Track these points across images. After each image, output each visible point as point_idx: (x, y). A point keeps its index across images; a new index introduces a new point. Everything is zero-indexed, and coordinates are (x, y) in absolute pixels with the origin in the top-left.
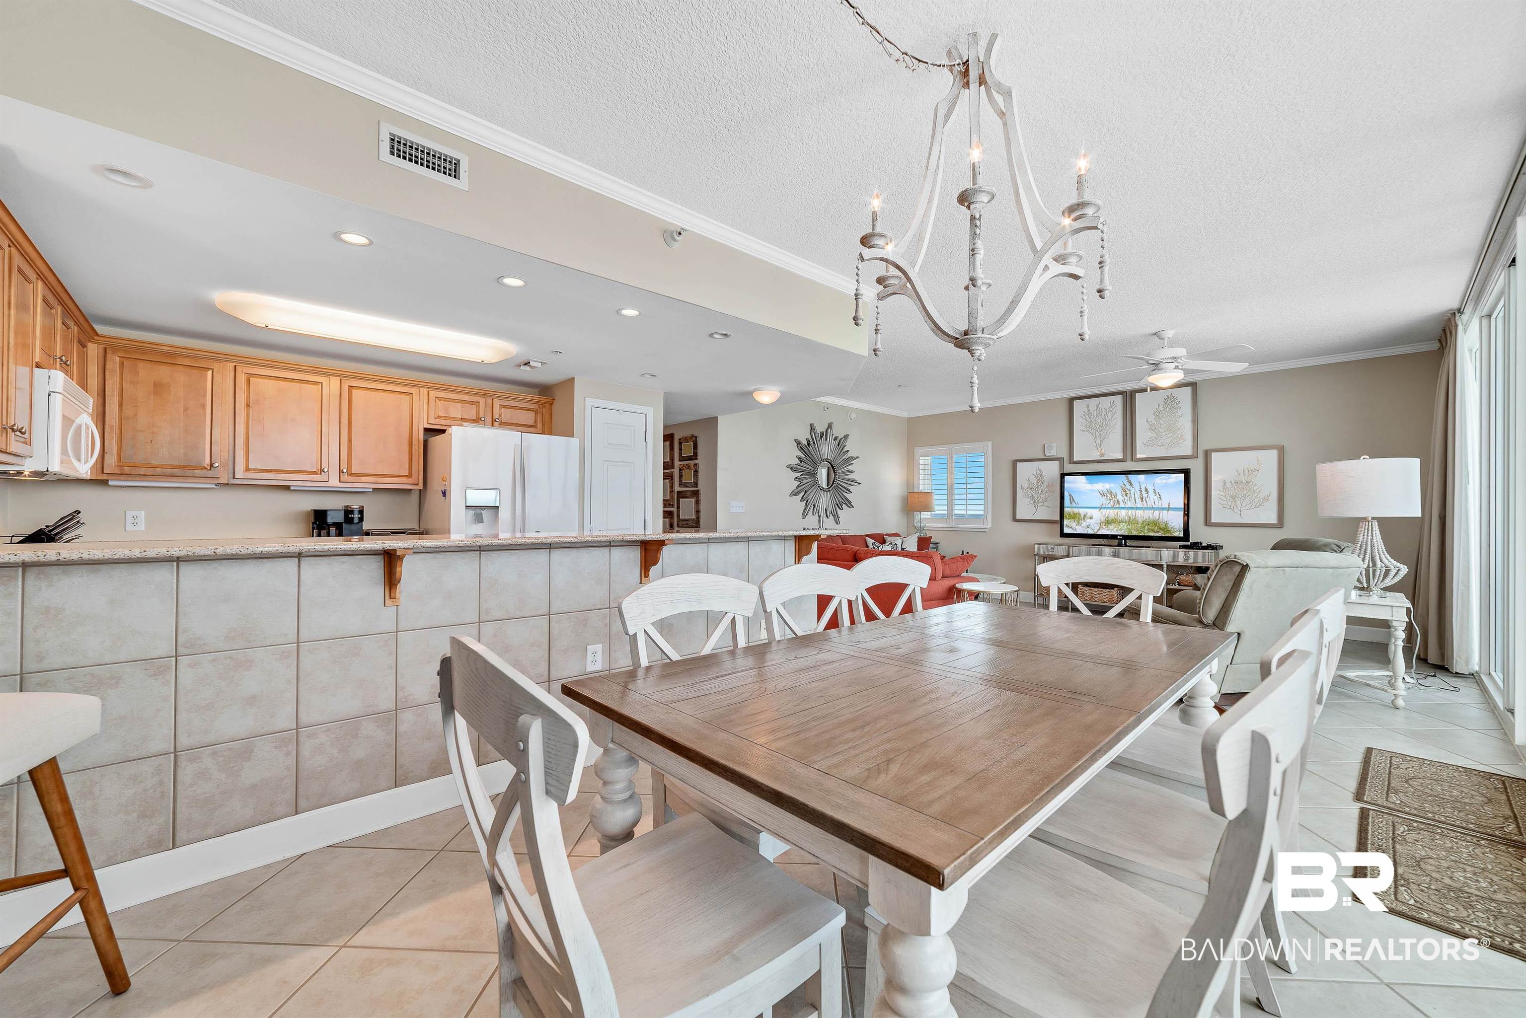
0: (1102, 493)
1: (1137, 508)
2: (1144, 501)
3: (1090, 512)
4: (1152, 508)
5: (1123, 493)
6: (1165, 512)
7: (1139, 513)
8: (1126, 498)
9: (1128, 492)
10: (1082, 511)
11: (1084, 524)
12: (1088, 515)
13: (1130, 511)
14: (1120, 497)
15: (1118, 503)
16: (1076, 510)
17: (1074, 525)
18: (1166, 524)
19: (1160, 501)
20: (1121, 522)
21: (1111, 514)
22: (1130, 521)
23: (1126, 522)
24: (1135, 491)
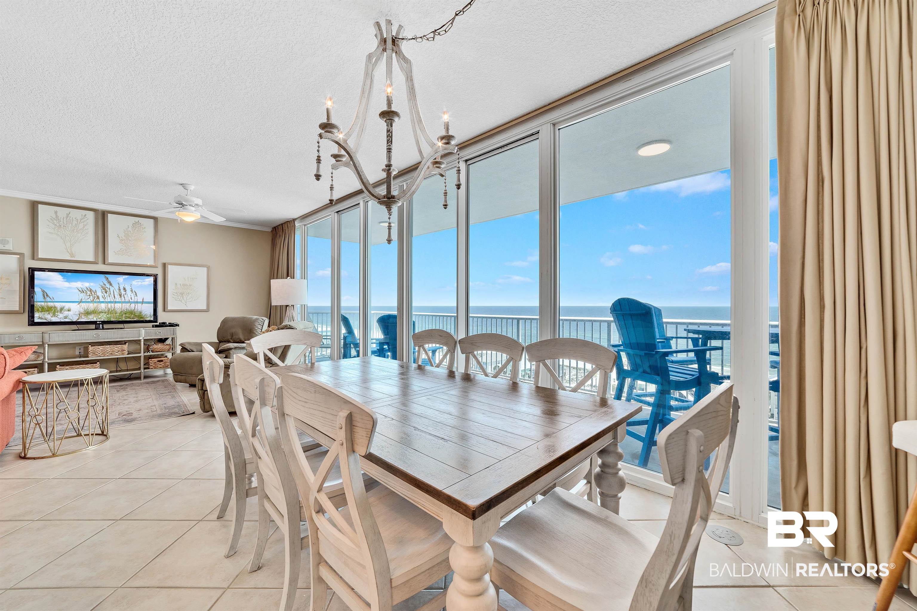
0: (81, 290)
1: (116, 302)
2: (123, 297)
3: (67, 306)
4: (129, 302)
5: (103, 291)
6: (140, 305)
7: (118, 306)
8: (105, 294)
9: (108, 290)
10: (58, 305)
12: (65, 308)
13: (109, 305)
14: (99, 294)
15: (98, 298)
18: (141, 313)
19: (136, 297)
20: (101, 312)
21: (92, 306)
22: (109, 312)
23: (105, 313)
24: (114, 289)
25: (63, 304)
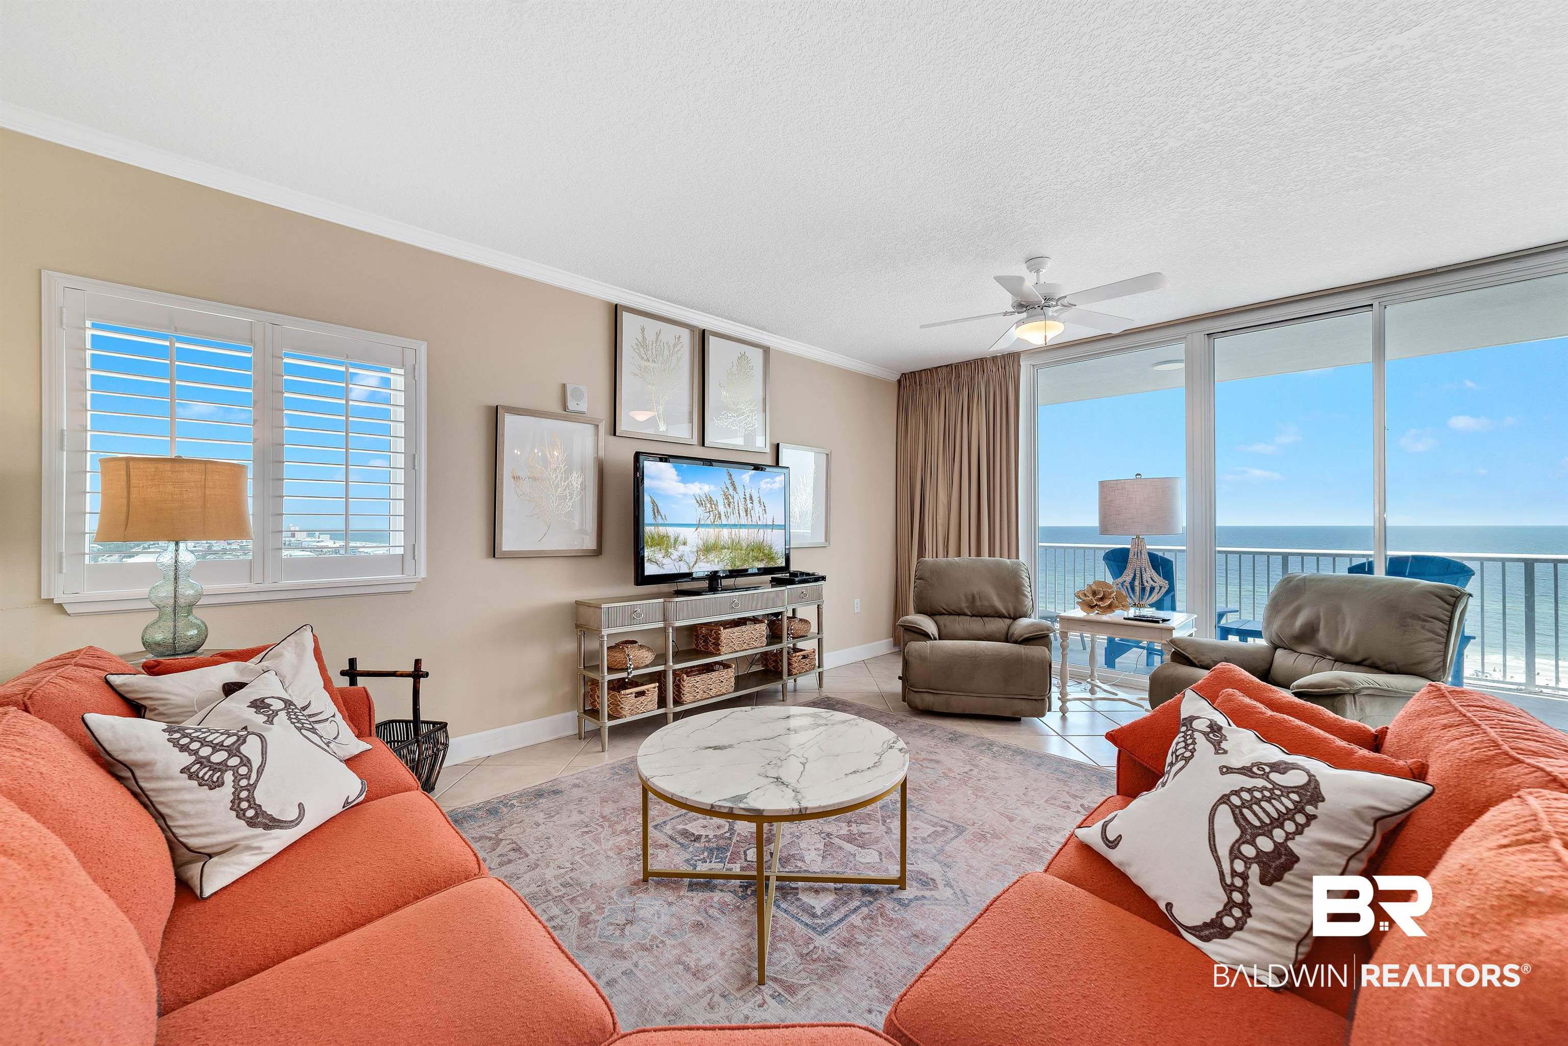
0: (698, 499)
1: (742, 526)
2: (748, 515)
3: (682, 533)
5: (726, 501)
6: (768, 530)
7: (743, 532)
8: (728, 510)
9: (732, 501)
10: (672, 531)
11: (675, 555)
12: (679, 539)
13: (734, 530)
14: (721, 508)
15: (720, 517)
16: (662, 530)
17: (659, 556)
18: (771, 548)
19: (765, 516)
20: (724, 548)
21: (710, 534)
22: (734, 546)
23: (728, 548)
24: (738, 497)
25: (678, 529)
